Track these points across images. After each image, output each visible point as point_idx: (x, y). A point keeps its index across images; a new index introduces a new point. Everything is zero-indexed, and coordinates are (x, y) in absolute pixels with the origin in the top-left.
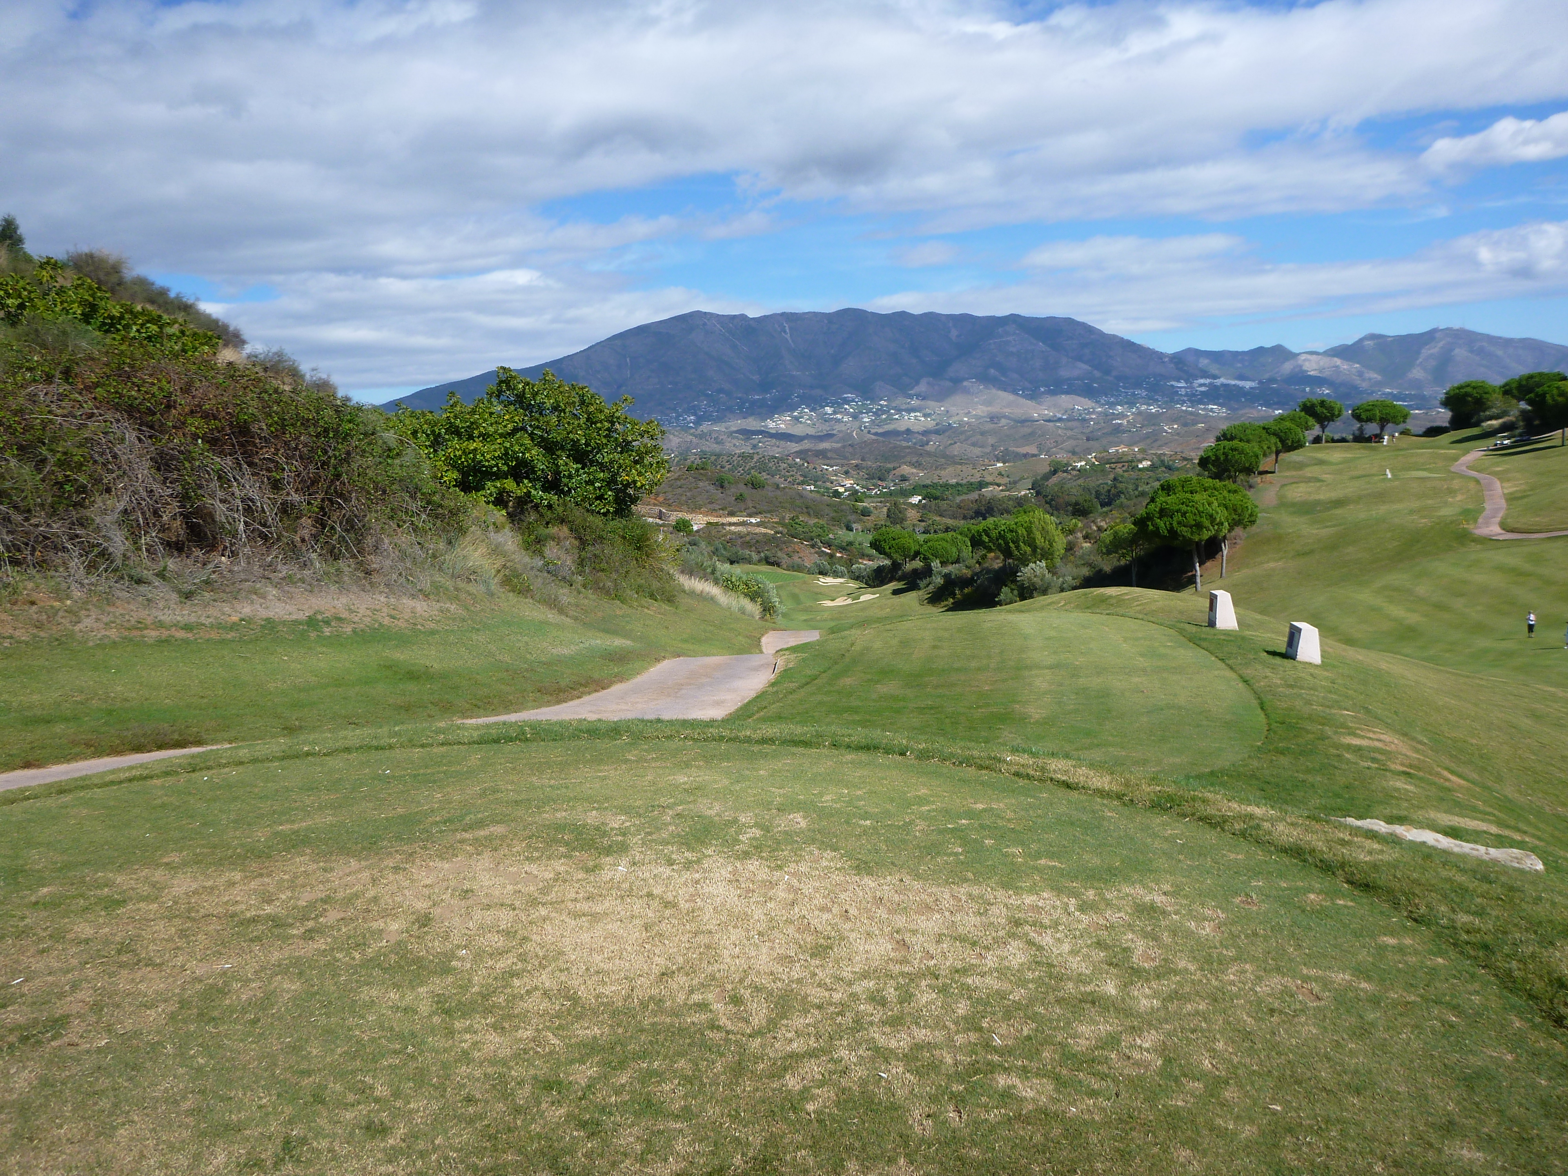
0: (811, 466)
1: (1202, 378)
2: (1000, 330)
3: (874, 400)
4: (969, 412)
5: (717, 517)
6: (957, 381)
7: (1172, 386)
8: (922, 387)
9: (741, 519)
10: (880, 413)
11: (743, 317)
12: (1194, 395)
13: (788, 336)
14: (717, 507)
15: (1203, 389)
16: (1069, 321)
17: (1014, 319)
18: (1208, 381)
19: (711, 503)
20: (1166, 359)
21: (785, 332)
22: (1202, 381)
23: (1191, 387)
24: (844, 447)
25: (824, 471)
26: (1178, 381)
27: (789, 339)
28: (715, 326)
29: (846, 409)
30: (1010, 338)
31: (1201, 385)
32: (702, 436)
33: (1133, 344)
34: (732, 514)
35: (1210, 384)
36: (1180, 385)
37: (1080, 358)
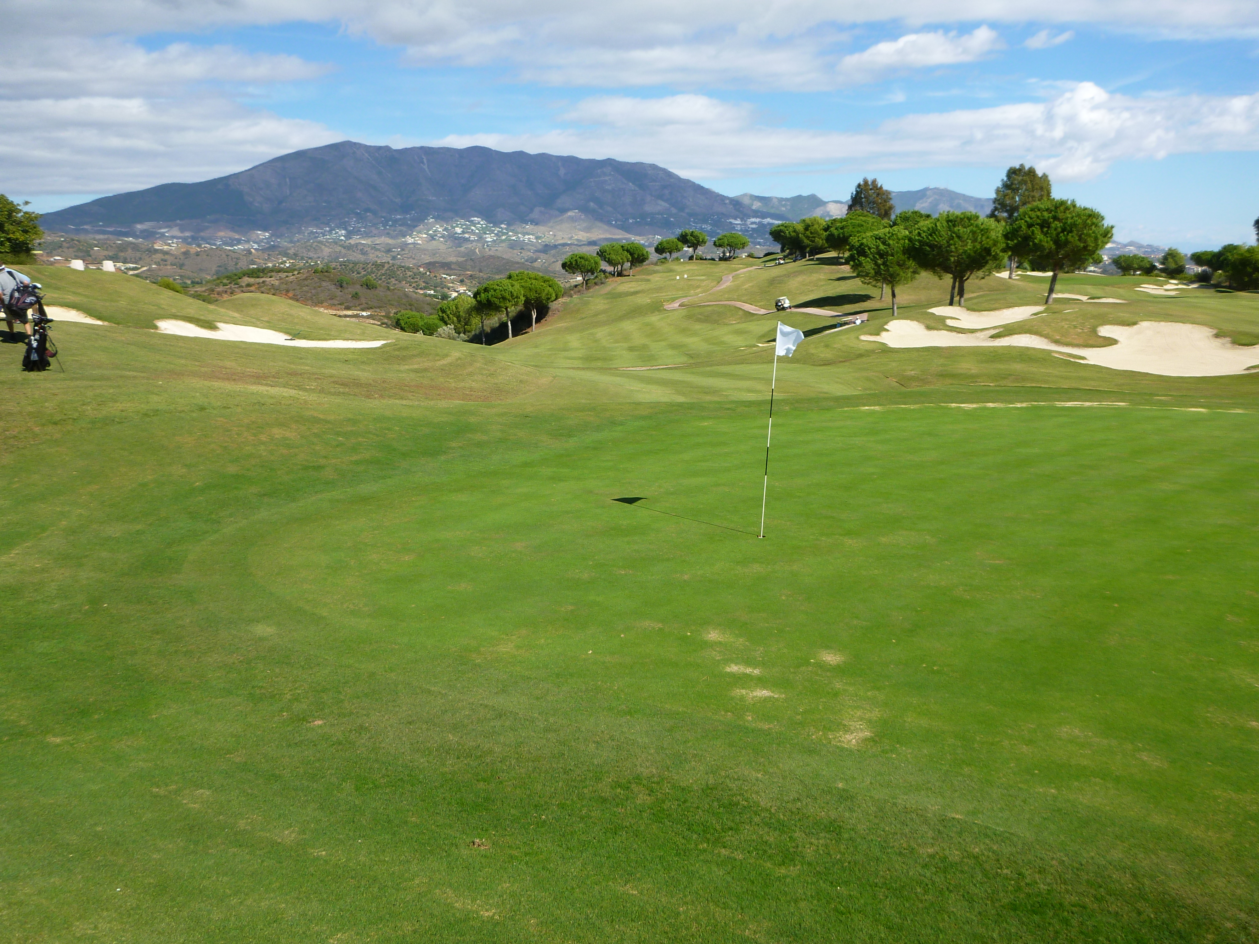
0: (432, 275)
1: (753, 217)
2: (599, 171)
3: (496, 224)
4: (572, 237)
5: (336, 310)
6: (563, 211)
7: (730, 222)
8: (535, 215)
9: (355, 312)
10: (500, 234)
11: (387, 148)
12: (747, 231)
13: (425, 167)
14: (336, 302)
15: (754, 226)
16: (654, 167)
17: (609, 163)
18: (757, 220)
19: (331, 299)
20: (727, 201)
21: (423, 163)
22: (753, 220)
23: (745, 225)
24: (466, 261)
25: (443, 279)
26: (736, 219)
27: (427, 169)
28: (363, 155)
29: (472, 230)
30: (607, 178)
31: (752, 223)
32: (350, 247)
33: (702, 188)
34: (348, 308)
35: (760, 223)
36: (737, 222)
37: (661, 197)
